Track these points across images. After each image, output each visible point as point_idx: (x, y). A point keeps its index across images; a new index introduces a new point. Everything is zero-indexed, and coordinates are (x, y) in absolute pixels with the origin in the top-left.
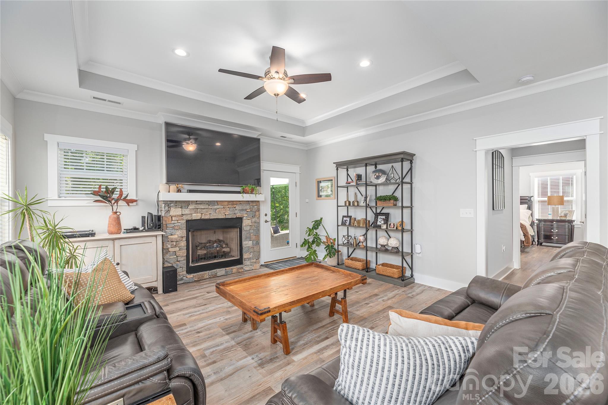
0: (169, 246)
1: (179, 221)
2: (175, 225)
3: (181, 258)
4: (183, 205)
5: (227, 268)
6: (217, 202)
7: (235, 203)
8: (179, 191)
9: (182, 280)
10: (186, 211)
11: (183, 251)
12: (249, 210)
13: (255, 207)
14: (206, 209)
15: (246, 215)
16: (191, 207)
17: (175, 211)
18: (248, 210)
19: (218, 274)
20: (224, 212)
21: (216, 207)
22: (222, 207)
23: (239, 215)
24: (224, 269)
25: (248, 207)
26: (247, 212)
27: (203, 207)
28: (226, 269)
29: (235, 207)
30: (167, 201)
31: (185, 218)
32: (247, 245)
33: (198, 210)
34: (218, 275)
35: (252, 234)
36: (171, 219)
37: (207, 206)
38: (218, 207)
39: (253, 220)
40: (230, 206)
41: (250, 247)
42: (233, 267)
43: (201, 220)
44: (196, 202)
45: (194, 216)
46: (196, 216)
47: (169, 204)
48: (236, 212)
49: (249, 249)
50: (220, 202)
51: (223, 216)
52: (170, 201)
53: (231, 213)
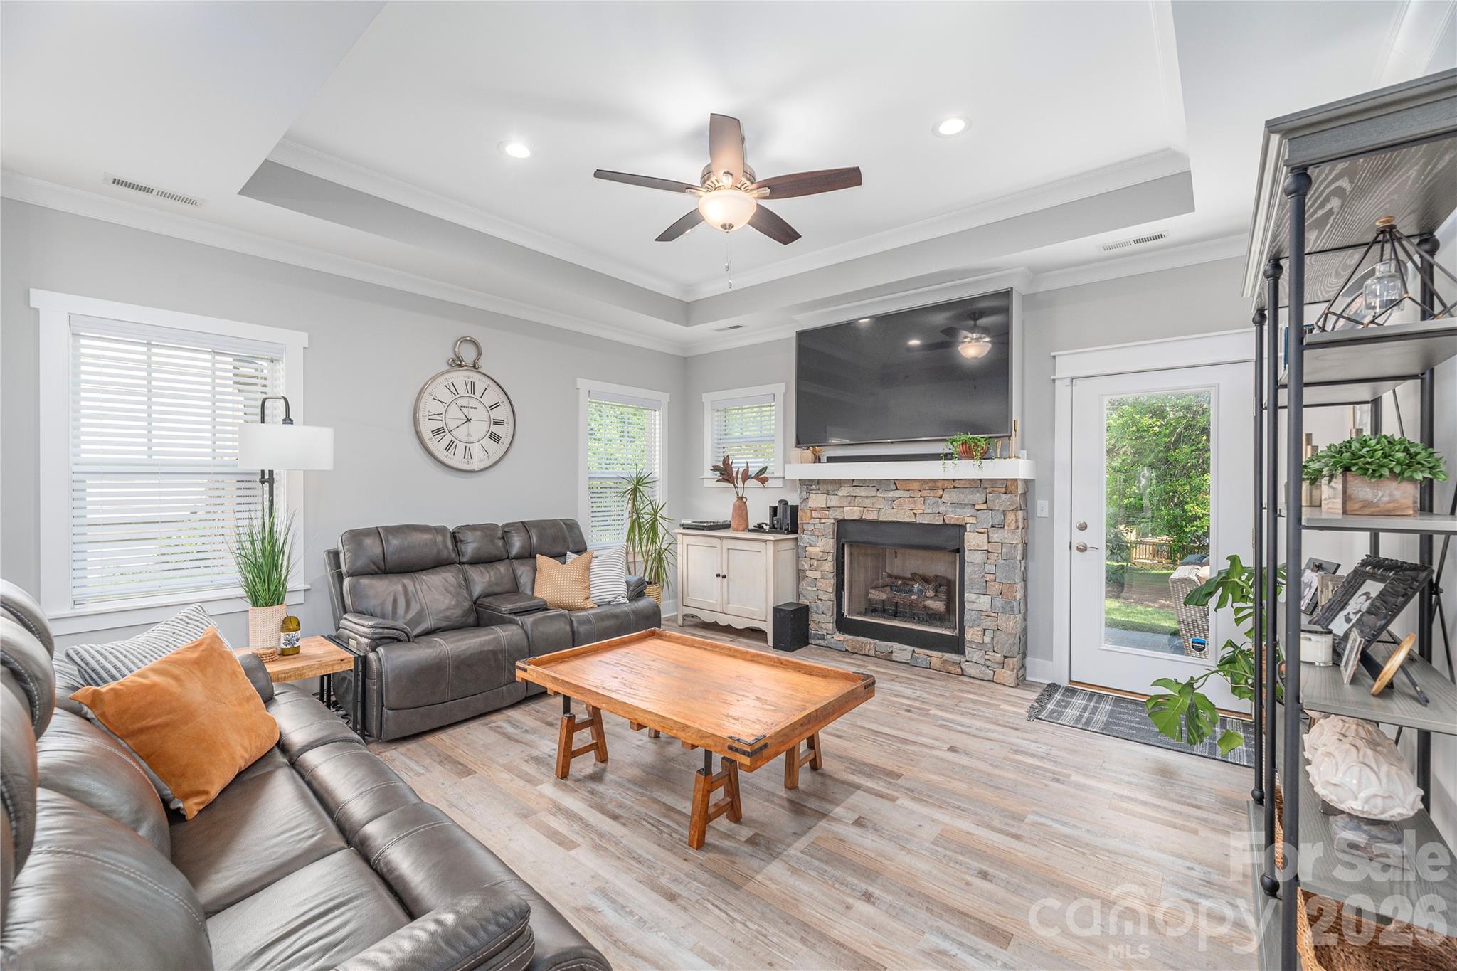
0: (806, 567)
1: (823, 521)
2: (816, 526)
3: (824, 594)
4: (830, 488)
5: (917, 650)
6: (896, 484)
7: (940, 485)
8: (817, 460)
9: (824, 639)
10: (833, 501)
11: (828, 581)
12: (984, 506)
13: (1004, 496)
14: (871, 499)
15: (973, 520)
16: (844, 491)
17: (817, 500)
18: (977, 507)
19: (894, 654)
20: (912, 506)
21: (892, 494)
22: (907, 494)
23: (951, 518)
24: (911, 648)
25: (978, 497)
26: (978, 510)
27: (864, 494)
28: (914, 652)
29: (941, 497)
30: (805, 480)
31: (832, 514)
32: (975, 606)
33: (857, 498)
34: (894, 659)
35: (989, 577)
36: (809, 515)
37: (873, 492)
38: (897, 494)
39: (997, 536)
40: (925, 493)
41: (986, 614)
42: (932, 652)
43: (861, 521)
44: (853, 483)
45: (847, 511)
46: (852, 513)
47: (807, 484)
48: (942, 509)
49: (979, 618)
50: (901, 482)
51: (910, 517)
52: (809, 480)
53: (930, 511)
